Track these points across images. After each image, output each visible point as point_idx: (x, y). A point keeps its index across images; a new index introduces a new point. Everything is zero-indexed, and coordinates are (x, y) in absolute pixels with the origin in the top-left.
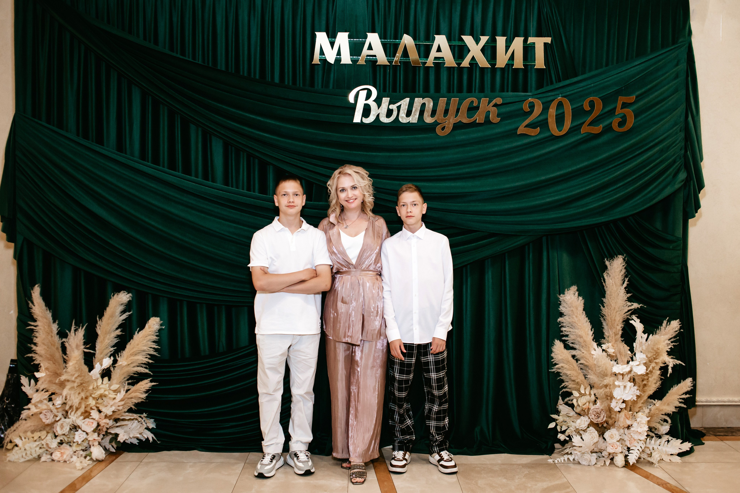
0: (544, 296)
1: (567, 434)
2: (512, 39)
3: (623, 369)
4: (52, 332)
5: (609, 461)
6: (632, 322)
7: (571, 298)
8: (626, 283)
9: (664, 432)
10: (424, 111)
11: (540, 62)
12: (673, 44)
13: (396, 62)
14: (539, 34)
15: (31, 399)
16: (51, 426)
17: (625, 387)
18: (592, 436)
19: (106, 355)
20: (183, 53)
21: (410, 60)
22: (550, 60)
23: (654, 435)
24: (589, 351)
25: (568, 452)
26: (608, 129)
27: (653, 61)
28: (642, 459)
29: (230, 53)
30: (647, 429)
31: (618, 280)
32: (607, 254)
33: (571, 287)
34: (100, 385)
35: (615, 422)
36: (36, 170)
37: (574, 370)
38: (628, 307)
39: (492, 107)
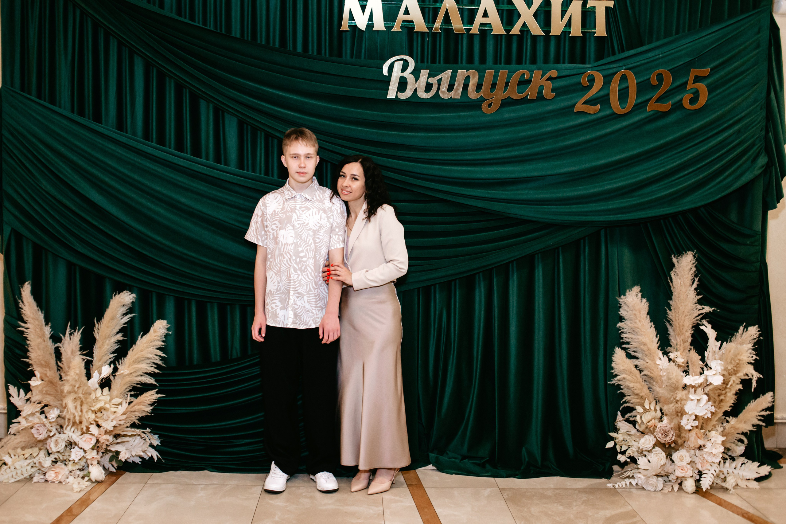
0: (602, 298)
1: (627, 454)
4: (44, 336)
5: (678, 486)
6: (702, 327)
7: (633, 300)
8: (696, 283)
9: (739, 453)
10: (468, 85)
11: (600, 29)
12: (755, 7)
13: (436, 29)
15: (20, 412)
16: (43, 441)
17: (699, 400)
18: (658, 457)
19: (105, 362)
20: (192, 18)
21: (452, 26)
22: (612, 27)
23: (727, 457)
24: (653, 360)
25: (629, 476)
27: (731, 28)
28: (715, 484)
29: (246, 18)
30: (723, 451)
31: (687, 279)
32: (674, 251)
33: (633, 287)
34: (99, 397)
35: (684, 442)
36: (25, 152)
37: (637, 382)
38: (699, 310)
39: (546, 80)
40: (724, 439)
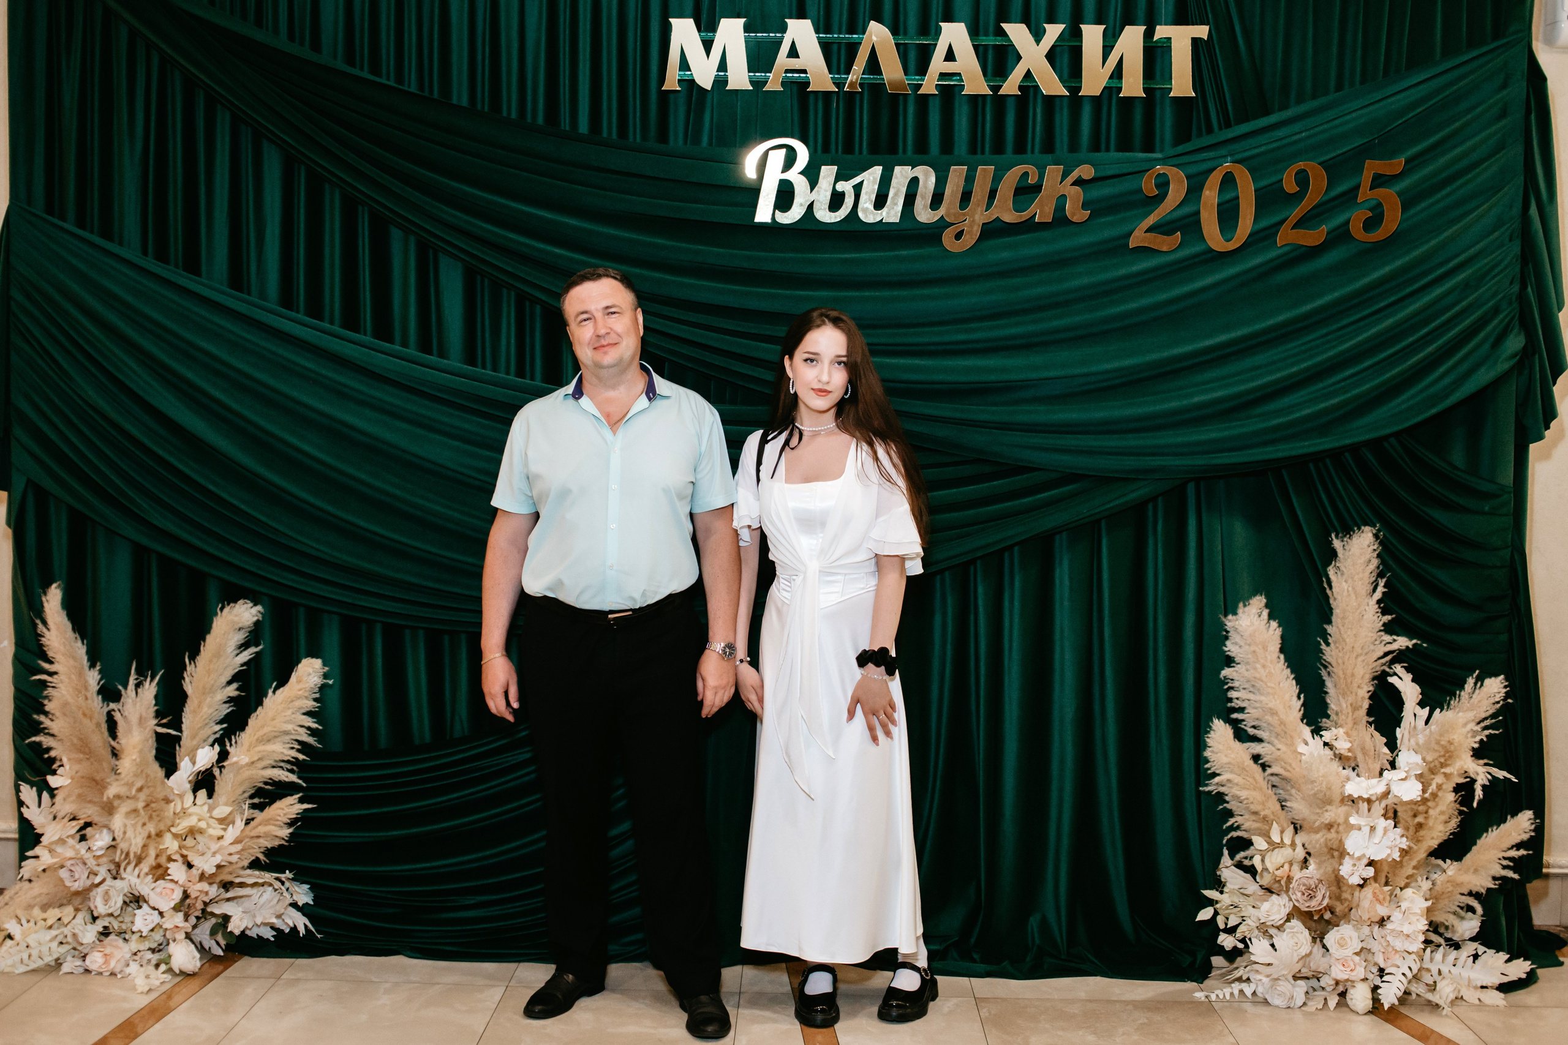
0: (1190, 619)
1: (1239, 935)
2: (1118, 29)
3: (1370, 788)
4: (86, 689)
5: (1336, 999)
6: (1391, 680)
7: (1252, 624)
8: (1381, 589)
9: (1467, 935)
10: (915, 195)
11: (1182, 84)
12: (1496, 36)
13: (852, 84)
14: (1181, 19)
15: (43, 834)
16: (83, 895)
17: (1373, 829)
18: (1296, 940)
19: (205, 741)
20: (375, 69)
21: (883, 79)
22: (1206, 78)
23: (1442, 941)
24: (1292, 745)
25: (1241, 977)
26: (1342, 235)
27: (1448, 77)
29: (480, 67)
30: (1427, 927)
31: (1360, 583)
32: (1336, 524)
33: (1251, 598)
34: (188, 808)
35: (1352, 909)
36: (54, 331)
37: (1254, 790)
38: (1385, 645)
39: (1071, 185)
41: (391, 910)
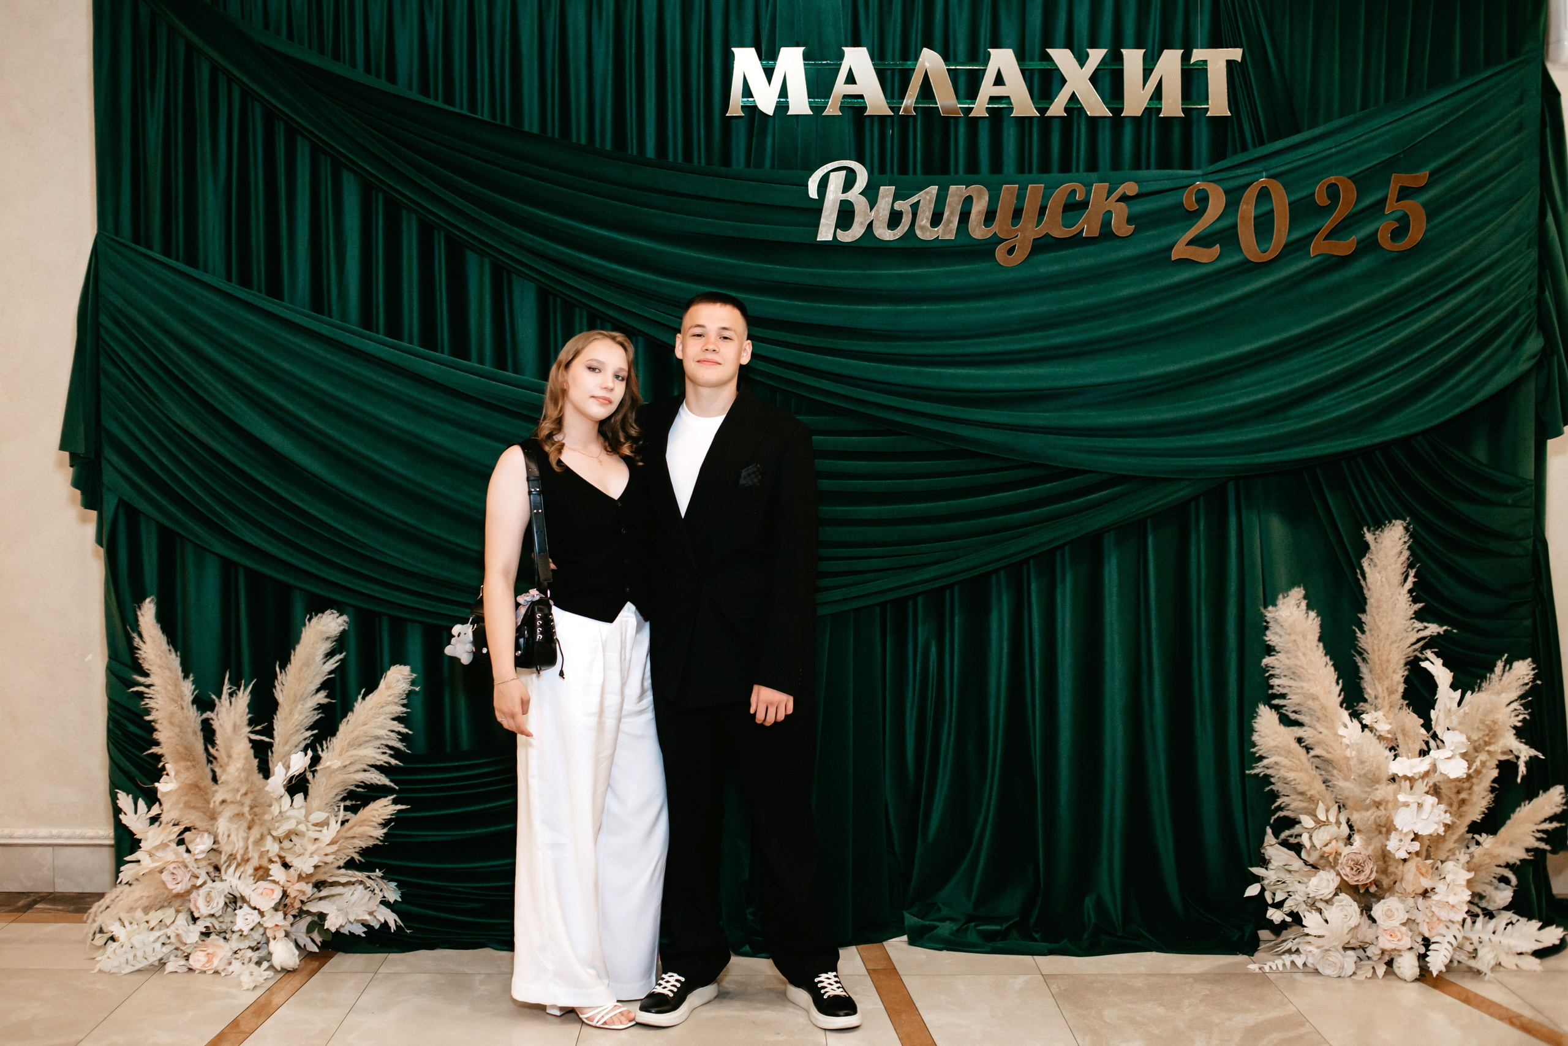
0: (1232, 611)
1: (1287, 907)
2: (1156, 54)
4: (182, 699)
5: (1384, 967)
6: (1424, 664)
7: (1292, 614)
8: (1411, 579)
9: (1502, 905)
10: (969, 213)
11: (1218, 103)
12: (1512, 54)
13: (906, 109)
14: (1216, 42)
15: (139, 841)
16: (184, 896)
17: (1420, 806)
18: (1345, 913)
19: (297, 747)
20: (449, 99)
21: (936, 104)
22: (1240, 98)
23: (1479, 911)
24: (1332, 728)
25: (1290, 950)
26: (1370, 244)
27: (1466, 95)
28: (1455, 963)
29: (549, 95)
30: (1469, 898)
31: (1393, 573)
32: (1368, 518)
33: (1290, 590)
34: (287, 811)
35: (1395, 883)
36: (141, 354)
37: (1301, 771)
38: (1418, 631)
39: (1117, 201)
40: (1471, 875)
41: (476, 905)
